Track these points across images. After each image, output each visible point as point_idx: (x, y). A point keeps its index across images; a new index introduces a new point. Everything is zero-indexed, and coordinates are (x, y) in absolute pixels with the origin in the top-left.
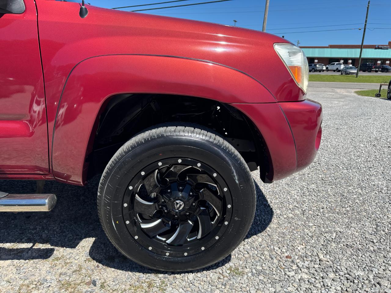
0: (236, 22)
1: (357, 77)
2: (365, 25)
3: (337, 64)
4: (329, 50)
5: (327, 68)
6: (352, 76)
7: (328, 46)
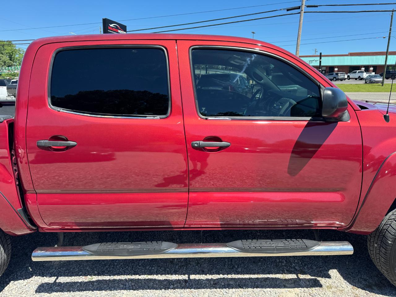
0: (254, 34)
1: (382, 85)
2: (390, 33)
3: (359, 72)
4: (349, 57)
5: (348, 76)
6: (377, 84)
7: (348, 54)
